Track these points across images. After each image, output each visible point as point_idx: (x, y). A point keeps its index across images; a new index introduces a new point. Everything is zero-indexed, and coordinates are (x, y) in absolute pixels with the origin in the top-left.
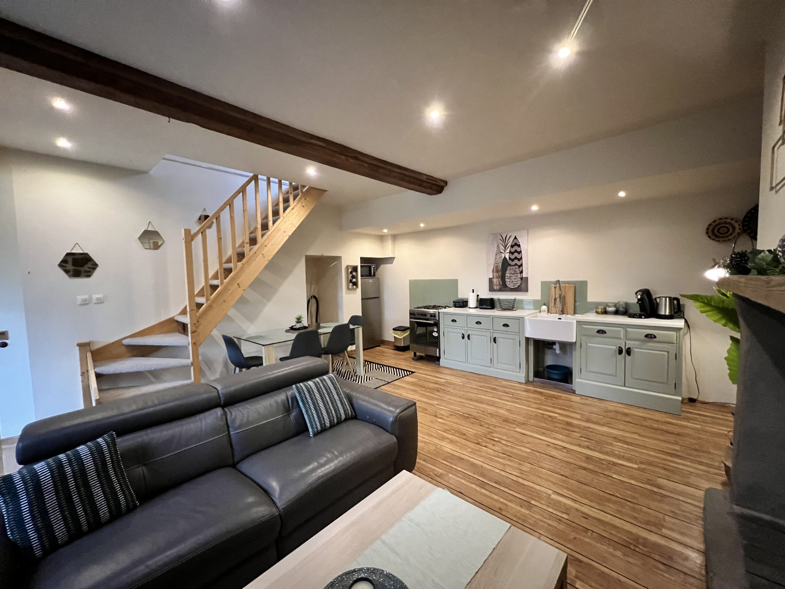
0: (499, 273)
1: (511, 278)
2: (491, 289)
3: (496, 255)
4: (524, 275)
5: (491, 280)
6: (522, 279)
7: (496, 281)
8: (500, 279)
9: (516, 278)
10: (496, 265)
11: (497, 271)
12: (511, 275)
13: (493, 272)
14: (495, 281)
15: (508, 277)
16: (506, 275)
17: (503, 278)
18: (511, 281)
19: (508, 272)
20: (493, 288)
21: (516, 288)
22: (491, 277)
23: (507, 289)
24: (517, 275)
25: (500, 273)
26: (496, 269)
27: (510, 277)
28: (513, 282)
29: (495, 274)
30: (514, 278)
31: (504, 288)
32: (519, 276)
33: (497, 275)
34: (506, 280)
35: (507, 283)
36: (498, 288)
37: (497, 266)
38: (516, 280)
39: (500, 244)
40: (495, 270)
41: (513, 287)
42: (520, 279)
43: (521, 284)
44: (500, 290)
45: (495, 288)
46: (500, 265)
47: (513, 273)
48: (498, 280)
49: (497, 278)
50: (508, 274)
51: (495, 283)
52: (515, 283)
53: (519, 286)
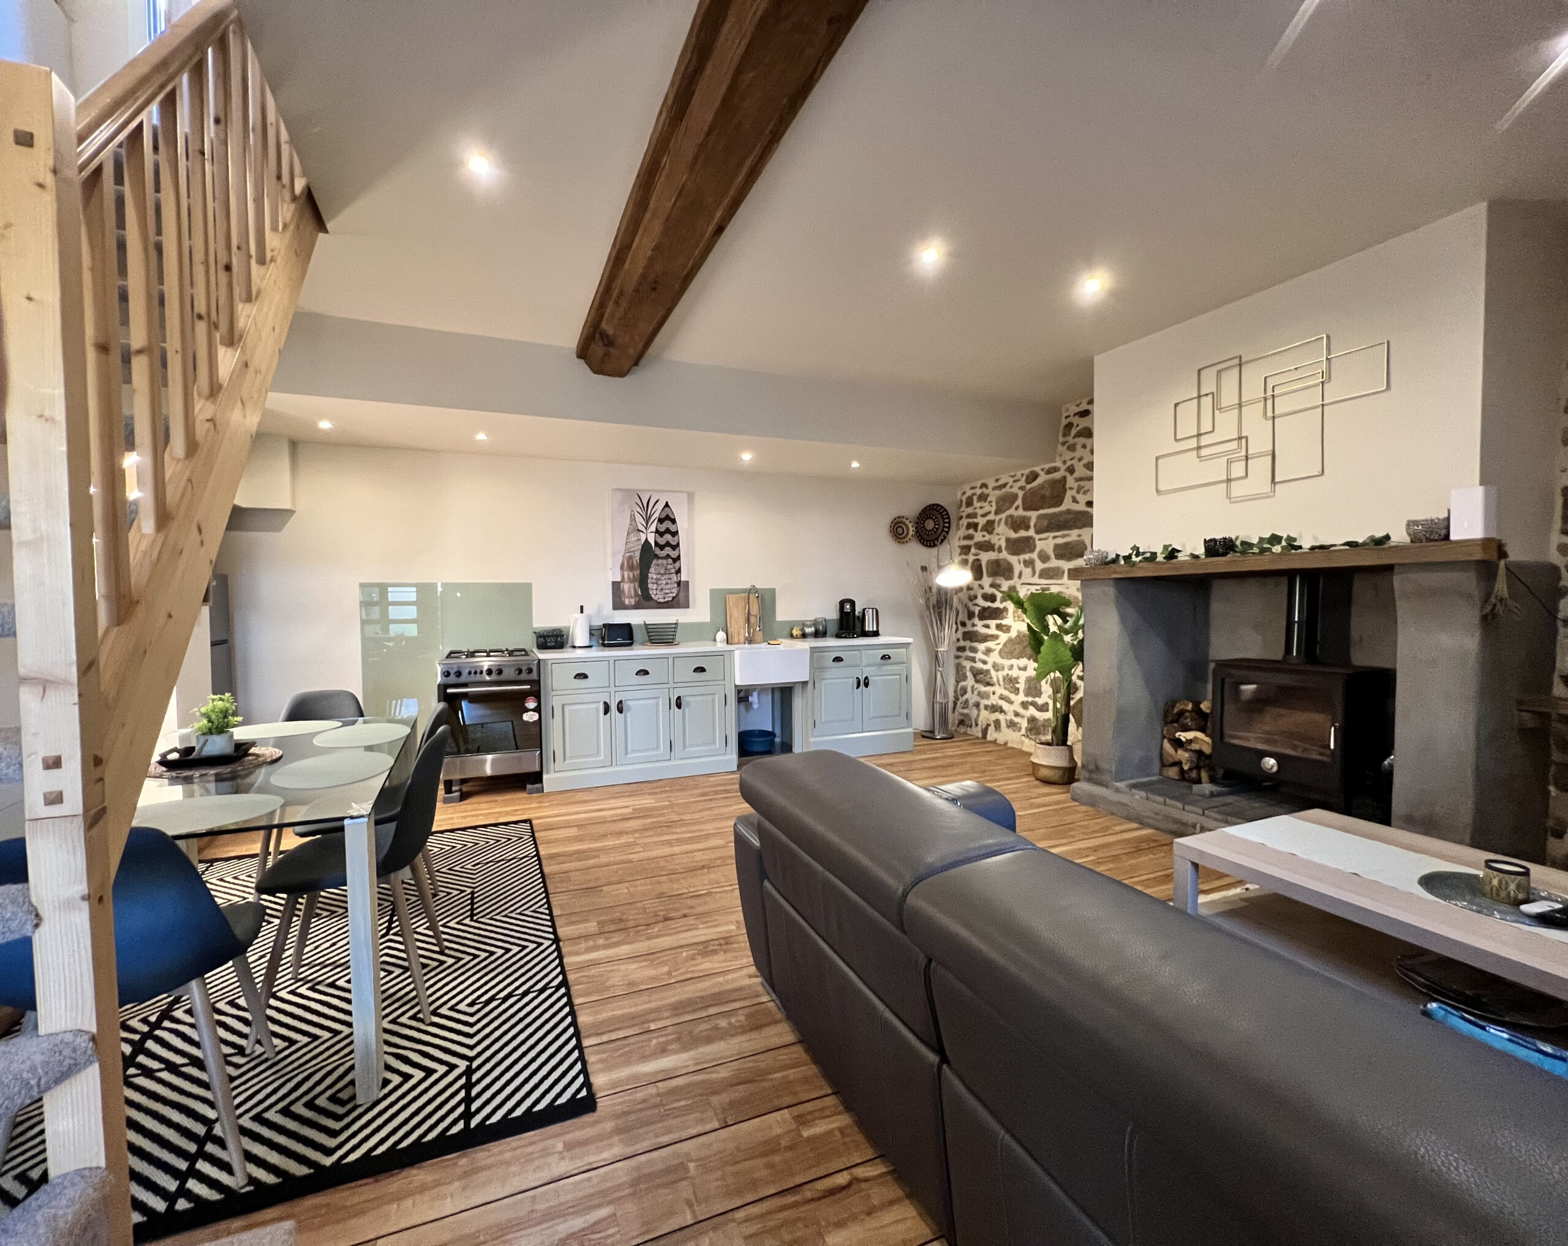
0: (635, 573)
1: (660, 582)
2: (618, 605)
3: (628, 534)
4: (684, 577)
5: (616, 586)
6: (679, 583)
7: (629, 588)
8: (637, 584)
9: (669, 581)
10: (628, 555)
11: (631, 568)
12: (659, 576)
13: (622, 568)
14: (626, 587)
15: (654, 581)
16: (650, 575)
17: (643, 581)
18: (659, 588)
19: (652, 570)
20: (624, 603)
21: (668, 601)
22: (619, 579)
23: (651, 603)
24: (671, 576)
25: (637, 572)
26: (628, 563)
27: (658, 579)
28: (662, 589)
29: (626, 574)
30: (664, 582)
31: (645, 601)
32: (674, 578)
33: (631, 576)
34: (650, 586)
35: (651, 592)
36: (633, 602)
37: (630, 558)
38: (669, 586)
39: (637, 514)
40: (628, 565)
41: (662, 600)
42: (676, 585)
43: (677, 595)
44: (637, 606)
45: (627, 602)
46: (638, 554)
47: (663, 572)
48: (632, 585)
49: (631, 582)
50: (652, 575)
51: (626, 592)
52: (667, 591)
53: (674, 598)
